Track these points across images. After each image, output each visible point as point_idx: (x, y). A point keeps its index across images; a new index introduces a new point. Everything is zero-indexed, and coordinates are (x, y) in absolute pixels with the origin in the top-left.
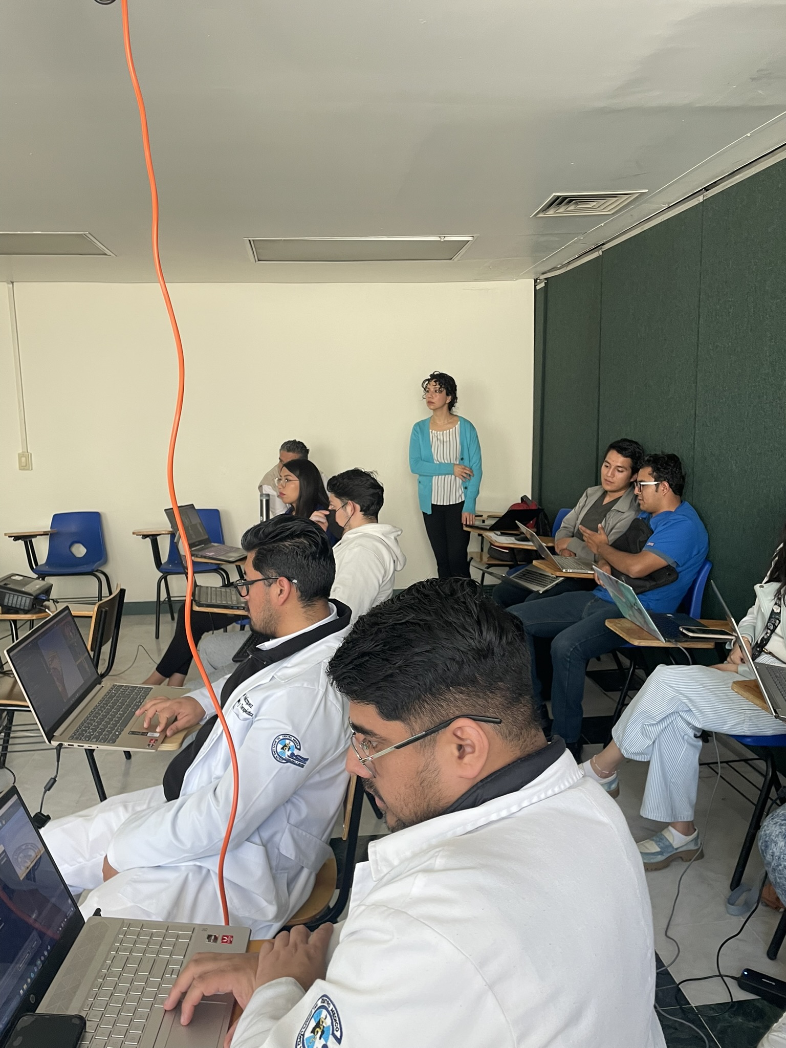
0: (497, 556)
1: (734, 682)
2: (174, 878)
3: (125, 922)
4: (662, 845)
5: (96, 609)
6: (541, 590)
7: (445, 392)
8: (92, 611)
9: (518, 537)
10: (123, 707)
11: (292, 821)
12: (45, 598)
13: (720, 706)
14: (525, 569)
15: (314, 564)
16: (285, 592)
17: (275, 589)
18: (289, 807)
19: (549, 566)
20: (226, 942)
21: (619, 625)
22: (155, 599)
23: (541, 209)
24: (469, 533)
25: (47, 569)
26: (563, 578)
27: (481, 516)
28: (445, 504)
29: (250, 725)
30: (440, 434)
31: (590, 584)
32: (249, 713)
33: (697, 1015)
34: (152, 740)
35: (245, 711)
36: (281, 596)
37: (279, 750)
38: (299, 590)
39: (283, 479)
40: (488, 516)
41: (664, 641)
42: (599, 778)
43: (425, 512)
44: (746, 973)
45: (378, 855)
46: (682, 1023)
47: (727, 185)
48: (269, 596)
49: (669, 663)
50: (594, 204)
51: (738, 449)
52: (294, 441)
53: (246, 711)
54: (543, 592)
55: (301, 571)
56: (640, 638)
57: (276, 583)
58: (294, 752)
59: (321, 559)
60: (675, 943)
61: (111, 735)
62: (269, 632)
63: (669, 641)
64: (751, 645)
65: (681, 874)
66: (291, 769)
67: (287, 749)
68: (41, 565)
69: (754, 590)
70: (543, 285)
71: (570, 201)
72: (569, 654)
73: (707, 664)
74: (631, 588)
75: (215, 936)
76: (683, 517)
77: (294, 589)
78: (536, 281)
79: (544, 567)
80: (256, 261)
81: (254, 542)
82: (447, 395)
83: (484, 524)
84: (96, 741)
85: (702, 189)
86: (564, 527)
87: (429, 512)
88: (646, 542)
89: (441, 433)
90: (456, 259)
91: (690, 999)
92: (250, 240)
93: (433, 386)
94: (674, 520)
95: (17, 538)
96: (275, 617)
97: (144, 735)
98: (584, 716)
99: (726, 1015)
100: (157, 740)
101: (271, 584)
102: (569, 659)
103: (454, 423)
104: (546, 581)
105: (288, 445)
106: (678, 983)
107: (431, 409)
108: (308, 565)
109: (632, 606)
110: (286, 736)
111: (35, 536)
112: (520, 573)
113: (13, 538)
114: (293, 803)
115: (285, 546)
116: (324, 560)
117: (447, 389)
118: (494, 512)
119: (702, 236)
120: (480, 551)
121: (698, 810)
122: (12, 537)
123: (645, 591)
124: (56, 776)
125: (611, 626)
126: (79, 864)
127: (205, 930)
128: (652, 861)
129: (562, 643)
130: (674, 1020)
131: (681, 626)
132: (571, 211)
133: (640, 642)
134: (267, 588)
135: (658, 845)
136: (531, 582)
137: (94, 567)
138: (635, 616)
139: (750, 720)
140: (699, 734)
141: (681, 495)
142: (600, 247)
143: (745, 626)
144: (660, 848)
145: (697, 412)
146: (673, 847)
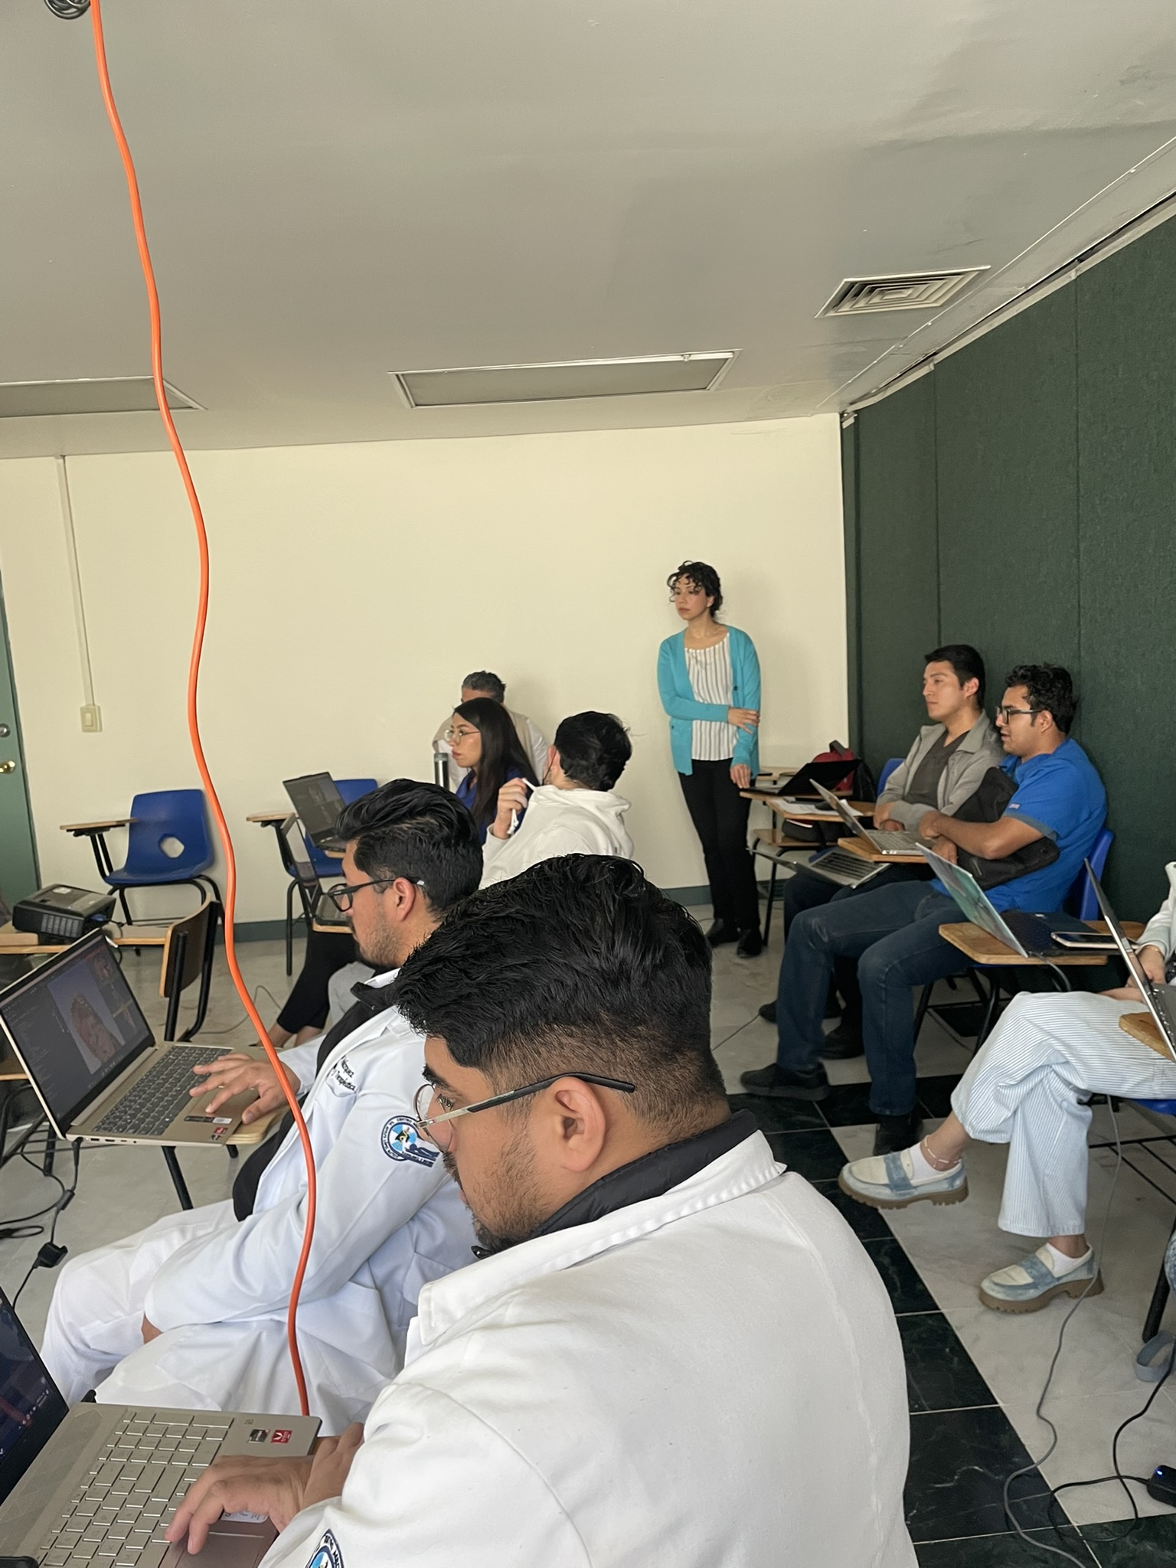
0: (796, 835)
1: (1124, 1017)
2: (240, 1340)
3: (129, 1409)
4: (1035, 1272)
5: (169, 933)
6: (855, 883)
7: (703, 592)
8: (164, 937)
9: (819, 804)
10: (183, 1080)
11: (422, 1249)
12: (101, 920)
13: (1116, 1053)
14: (831, 852)
15: (448, 854)
16: (407, 898)
17: (391, 896)
18: (416, 1227)
19: (863, 847)
20: (279, 1441)
21: (961, 934)
22: (284, 917)
23: (829, 304)
24: (749, 800)
25: (125, 876)
26: (887, 864)
27: (770, 774)
28: (712, 759)
29: (352, 1102)
30: (700, 653)
31: (922, 872)
32: (349, 1086)
33: (1080, 1540)
34: (219, 1129)
35: (342, 1082)
36: (401, 906)
37: (393, 1140)
38: (429, 895)
39: (457, 731)
40: (781, 775)
41: (1026, 956)
42: (934, 1170)
43: (682, 771)
44: (1160, 1473)
45: (432, 1304)
46: (1056, 1553)
47: (1110, 250)
48: (383, 908)
49: (1034, 990)
50: (910, 291)
51: (1143, 655)
52: (483, 674)
53: (344, 1082)
54: (859, 887)
55: (430, 866)
56: (989, 952)
57: (392, 888)
58: (416, 1143)
59: (459, 845)
60: (1050, 1427)
61: (157, 1123)
62: (386, 962)
63: (1034, 956)
64: (1164, 958)
65: (1065, 1318)
66: (411, 1170)
67: (405, 1139)
68: (118, 871)
69: (1165, 874)
70: (851, 421)
71: (872, 290)
72: (883, 978)
73: (1095, 989)
74: (970, 875)
75: (264, 1432)
76: (1064, 761)
77: (420, 895)
78: (842, 415)
79: (856, 848)
80: (412, 407)
81: (354, 827)
82: (708, 595)
83: (775, 786)
84: (134, 1132)
85: (1074, 260)
86: (889, 789)
87: (689, 772)
88: (1007, 803)
89: (702, 651)
90: (713, 387)
91: (1069, 1513)
92: (397, 376)
93: (684, 583)
94: (1049, 766)
95: (79, 832)
96: (394, 939)
97: (208, 1122)
98: (918, 1075)
99: (1128, 1539)
100: (227, 1129)
101: (385, 889)
102: (883, 985)
103: (721, 634)
104: (861, 873)
105: (474, 679)
106: (1052, 1489)
107: (685, 619)
108: (439, 856)
109: (976, 902)
110: (403, 1119)
111: (107, 828)
112: (825, 859)
113: (73, 832)
114: (422, 1222)
115: (401, 829)
116: (464, 847)
117: (707, 588)
118: (789, 768)
119: (1077, 332)
120: (770, 827)
121: (1090, 1218)
122: (71, 830)
123: (1010, 880)
124: (74, 1188)
125: (947, 936)
126: (116, 1321)
127: (250, 1422)
128: (1021, 1298)
129: (873, 961)
130: (1043, 1548)
131: (1054, 931)
132: (876, 304)
133: (990, 959)
134: (380, 895)
135: (1030, 1274)
136: (839, 872)
137: (194, 871)
138: (981, 917)
139: (1163, 1073)
140: (1085, 1099)
141: (1067, 731)
142: (932, 358)
143: (1155, 928)
144: (1033, 1277)
145: (1081, 603)
146: (1053, 1277)
